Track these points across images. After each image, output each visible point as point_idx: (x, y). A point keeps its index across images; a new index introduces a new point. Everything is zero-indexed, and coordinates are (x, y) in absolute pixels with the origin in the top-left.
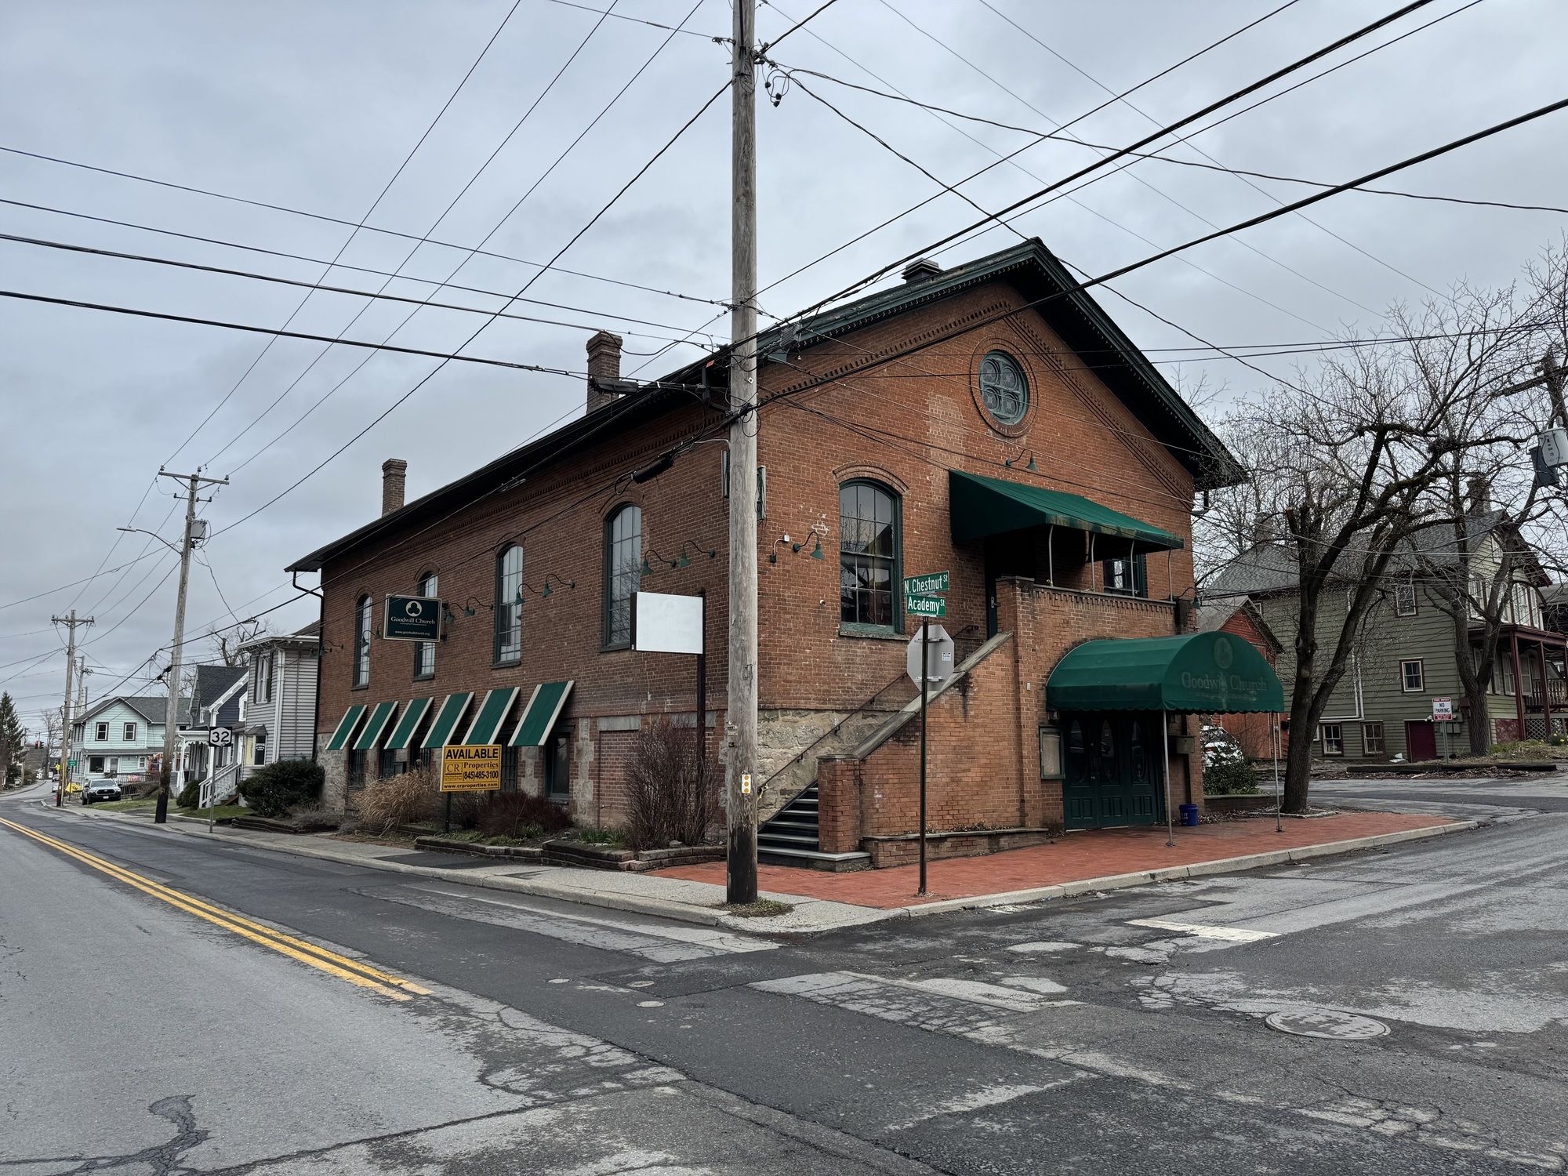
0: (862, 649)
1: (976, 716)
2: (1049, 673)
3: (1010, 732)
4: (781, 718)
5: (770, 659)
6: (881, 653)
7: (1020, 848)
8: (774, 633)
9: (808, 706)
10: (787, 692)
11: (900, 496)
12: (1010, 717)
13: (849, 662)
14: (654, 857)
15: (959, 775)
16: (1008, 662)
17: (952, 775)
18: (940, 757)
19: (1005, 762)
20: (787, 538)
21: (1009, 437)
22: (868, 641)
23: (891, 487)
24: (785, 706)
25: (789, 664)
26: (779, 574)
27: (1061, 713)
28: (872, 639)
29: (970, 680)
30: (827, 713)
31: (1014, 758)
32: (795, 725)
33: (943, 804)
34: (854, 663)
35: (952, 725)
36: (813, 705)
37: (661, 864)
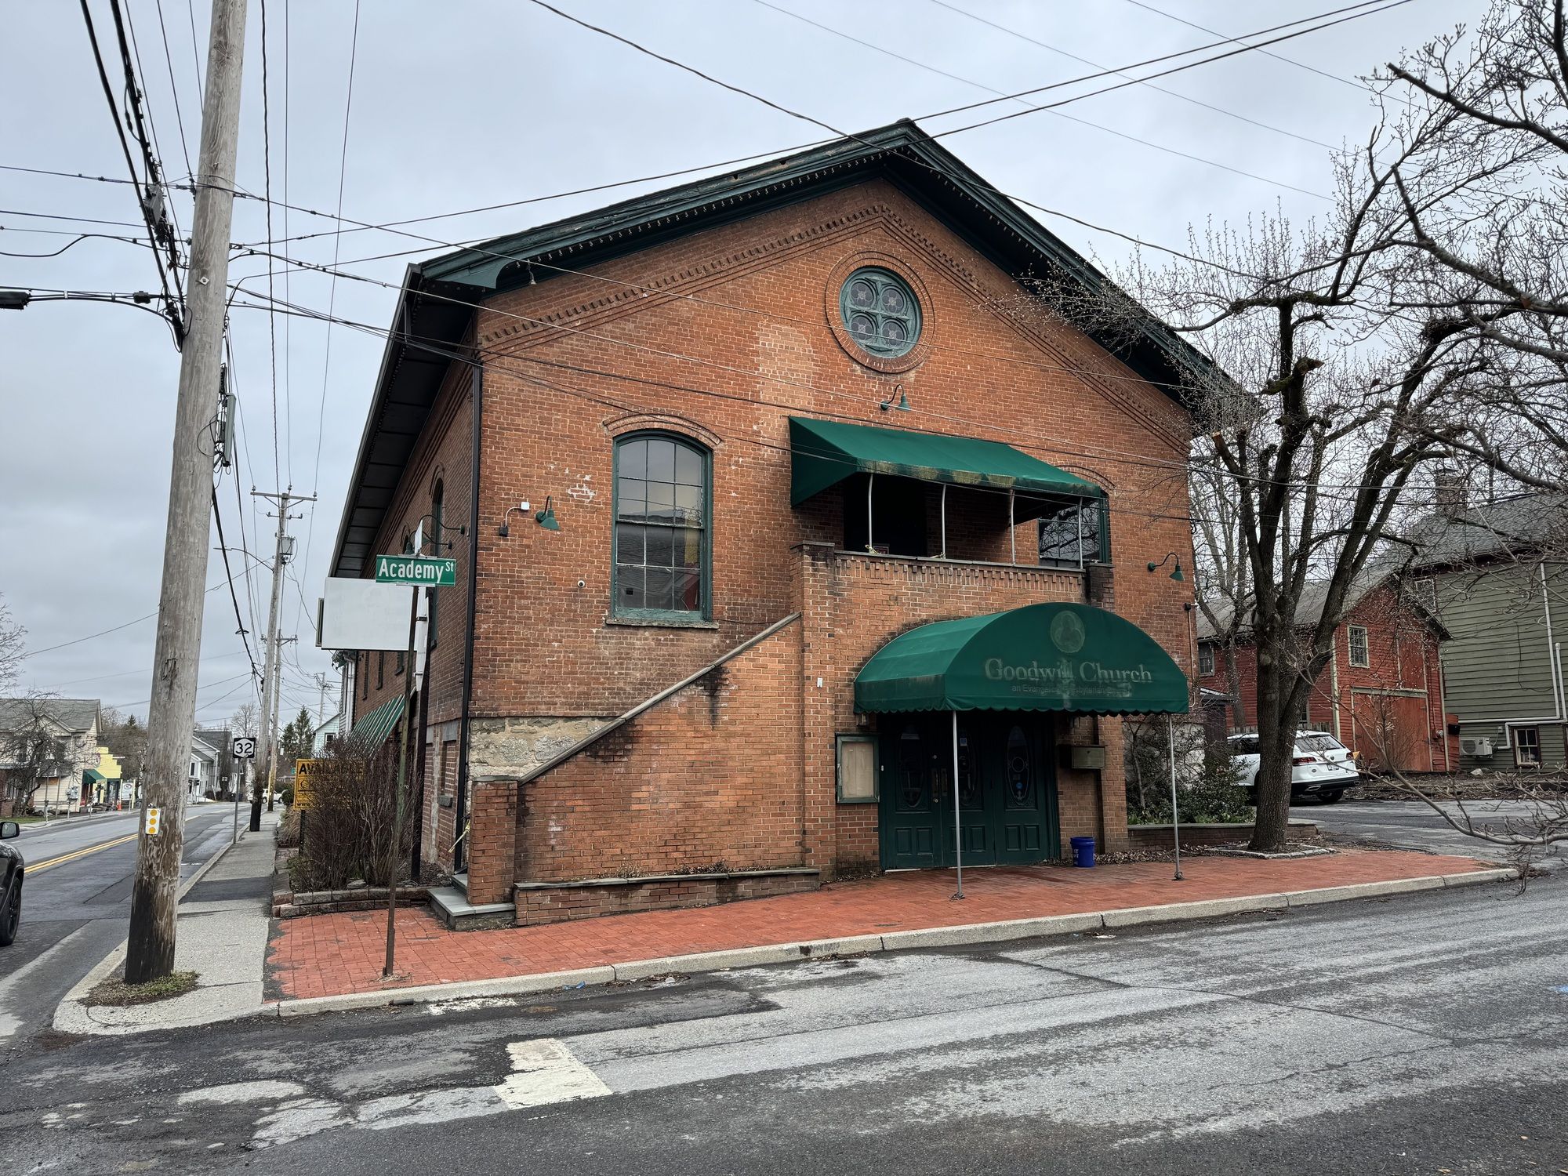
0: (642, 641)
1: (732, 722)
2: (861, 665)
3: (790, 741)
4: (508, 728)
5: (495, 655)
6: (673, 645)
7: (771, 896)
8: (502, 623)
9: (551, 713)
10: (520, 697)
11: (711, 450)
12: (792, 723)
13: (622, 658)
14: (310, 901)
15: (697, 799)
16: (792, 651)
17: (686, 799)
18: (666, 776)
19: (781, 781)
20: (525, 506)
21: (886, 373)
22: (653, 631)
23: (695, 440)
24: (514, 713)
25: (525, 661)
26: (513, 550)
27: (869, 716)
28: (660, 628)
29: (724, 676)
30: (584, 721)
31: (795, 776)
32: (533, 736)
33: (667, 837)
34: (630, 659)
35: (692, 734)
36: (560, 712)
37: (319, 910)
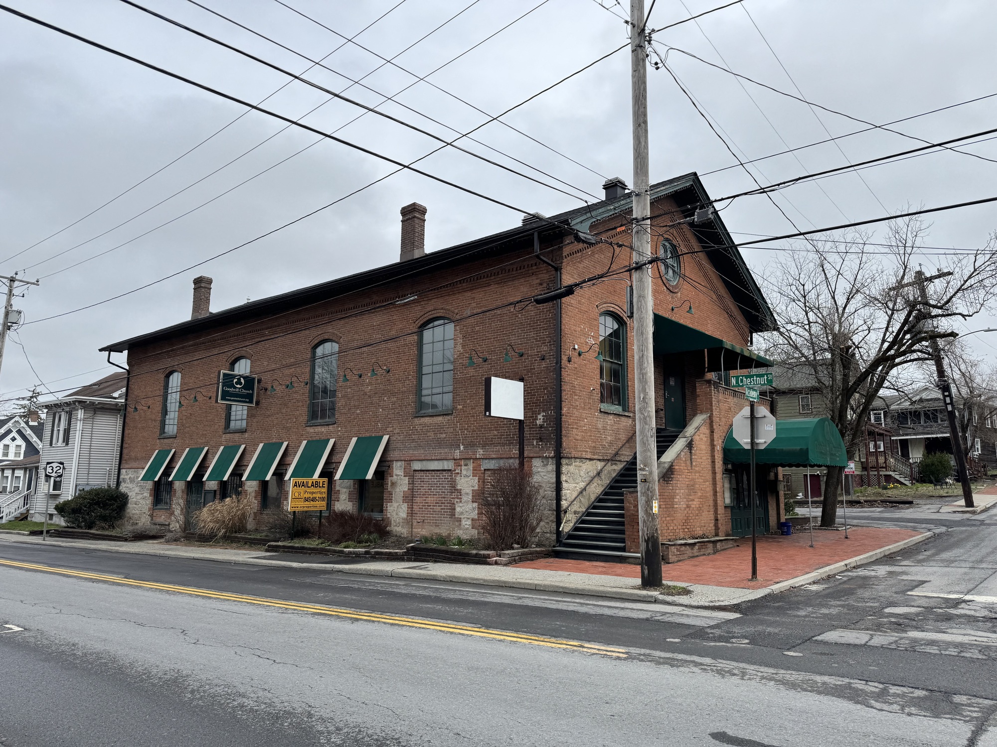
0: (610, 419)
1: (696, 466)
2: (724, 440)
3: (709, 476)
4: (574, 464)
5: (568, 425)
6: (619, 424)
8: (570, 408)
9: (587, 457)
10: (576, 447)
11: (626, 324)
12: (709, 467)
13: (605, 428)
14: (511, 556)
15: (690, 503)
16: (708, 432)
17: (687, 503)
18: (682, 491)
19: (708, 495)
20: (576, 347)
21: (673, 292)
22: (613, 415)
23: (622, 318)
24: (576, 456)
25: (577, 429)
26: (572, 370)
27: (733, 465)
28: (615, 414)
29: (693, 443)
30: (595, 461)
31: (711, 493)
32: (580, 468)
33: (684, 521)
34: (607, 430)
35: (686, 471)
37: (515, 560)
